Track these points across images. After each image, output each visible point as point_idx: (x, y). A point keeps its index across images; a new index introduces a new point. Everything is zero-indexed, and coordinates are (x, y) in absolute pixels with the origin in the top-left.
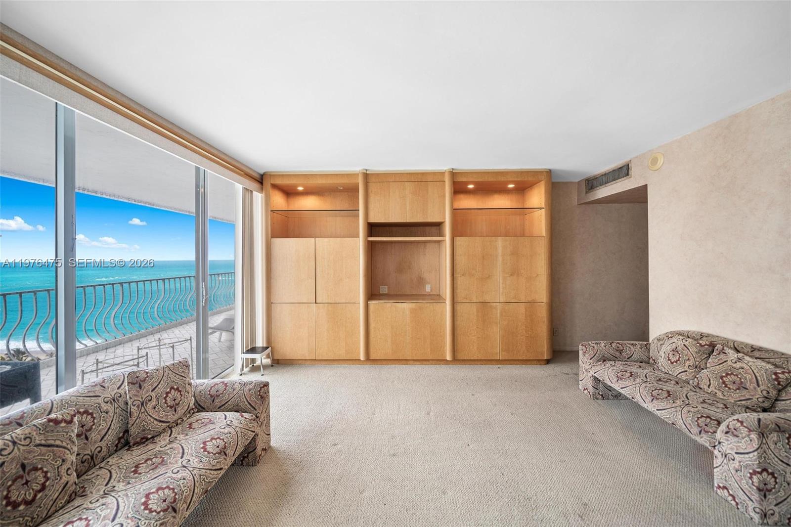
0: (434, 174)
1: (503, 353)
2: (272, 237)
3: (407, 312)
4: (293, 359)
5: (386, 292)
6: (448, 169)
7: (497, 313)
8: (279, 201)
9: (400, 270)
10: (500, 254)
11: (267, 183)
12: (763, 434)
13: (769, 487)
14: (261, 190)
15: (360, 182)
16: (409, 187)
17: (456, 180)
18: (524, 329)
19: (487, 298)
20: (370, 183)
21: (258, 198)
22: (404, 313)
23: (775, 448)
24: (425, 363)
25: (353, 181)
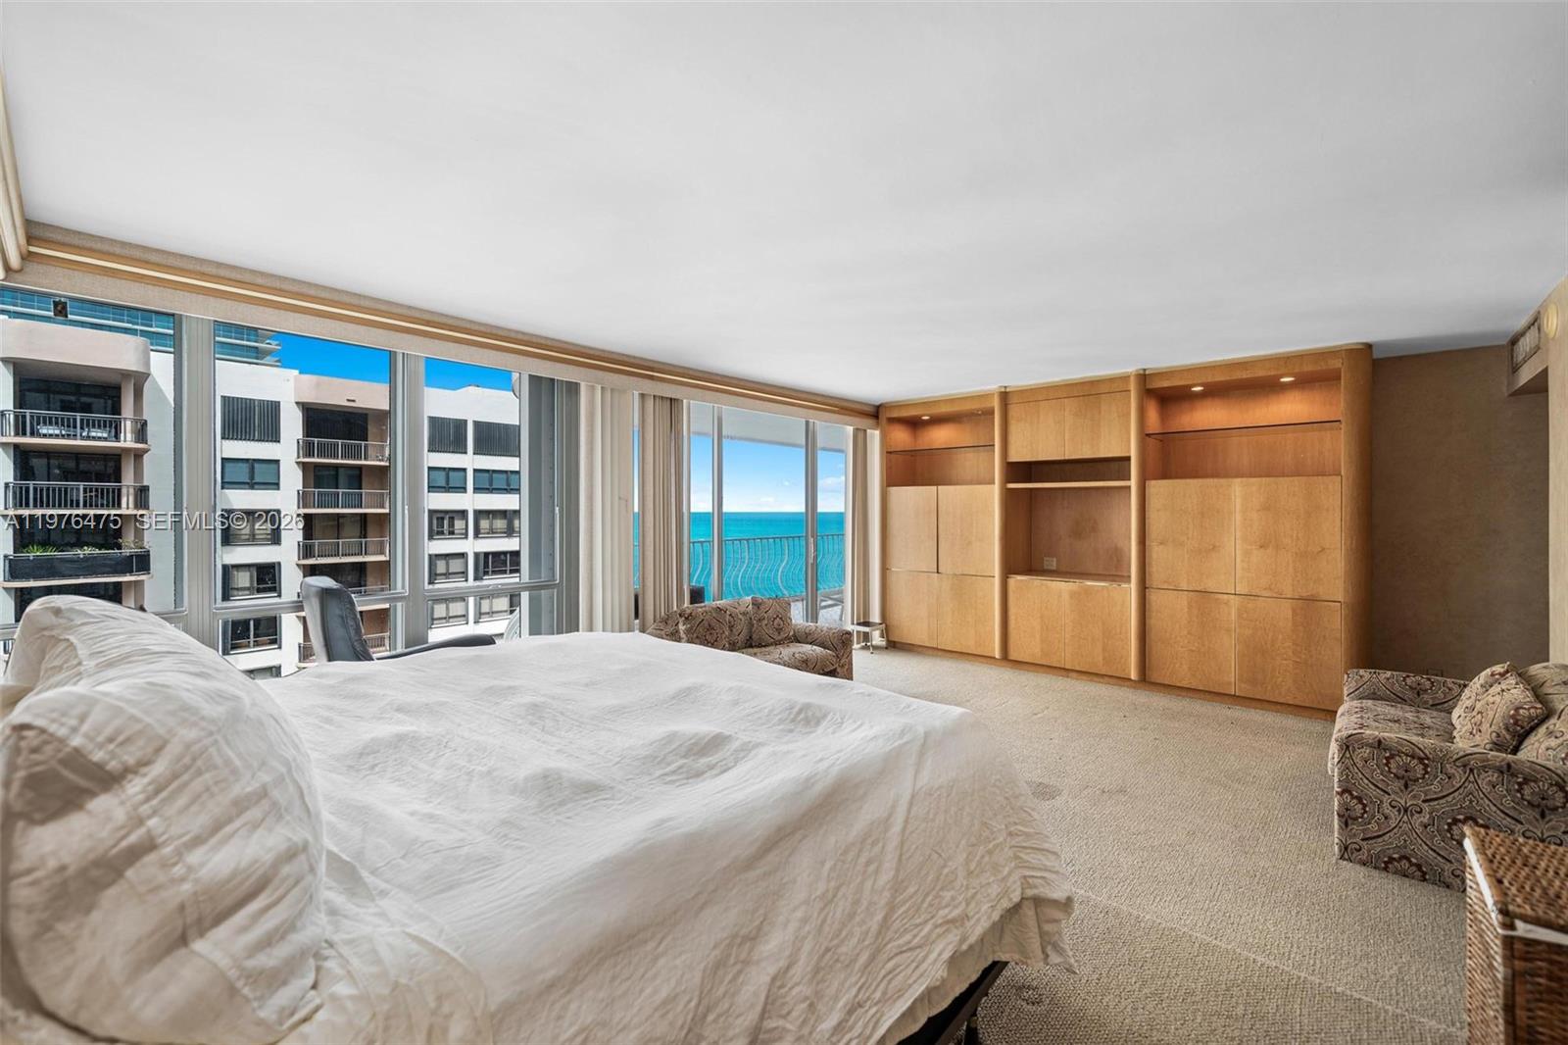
0: (1112, 380)
1: (1243, 685)
2: (890, 484)
3: (1066, 596)
4: (913, 645)
5: (1054, 568)
6: (1137, 371)
7: (1229, 614)
8: (901, 437)
9: (1077, 533)
10: (1238, 507)
11: (883, 416)
12: (1348, 747)
13: (1353, 814)
14: (877, 426)
15: (996, 404)
16: (1070, 405)
17: (1151, 387)
18: (1289, 647)
19: (1211, 585)
20: (1012, 406)
21: (875, 436)
22: (1060, 596)
23: (1364, 766)
24: (1095, 679)
25: (987, 405)
